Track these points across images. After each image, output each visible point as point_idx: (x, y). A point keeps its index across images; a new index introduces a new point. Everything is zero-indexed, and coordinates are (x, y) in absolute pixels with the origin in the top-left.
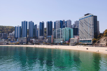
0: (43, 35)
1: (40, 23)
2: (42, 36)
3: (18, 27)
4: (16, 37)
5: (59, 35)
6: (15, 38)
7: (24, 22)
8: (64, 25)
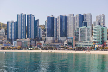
0: (53, 36)
1: (49, 17)
2: (52, 38)
3: (12, 23)
4: (10, 38)
5: (84, 36)
6: (8, 39)
7: (21, 15)
8: (85, 21)
